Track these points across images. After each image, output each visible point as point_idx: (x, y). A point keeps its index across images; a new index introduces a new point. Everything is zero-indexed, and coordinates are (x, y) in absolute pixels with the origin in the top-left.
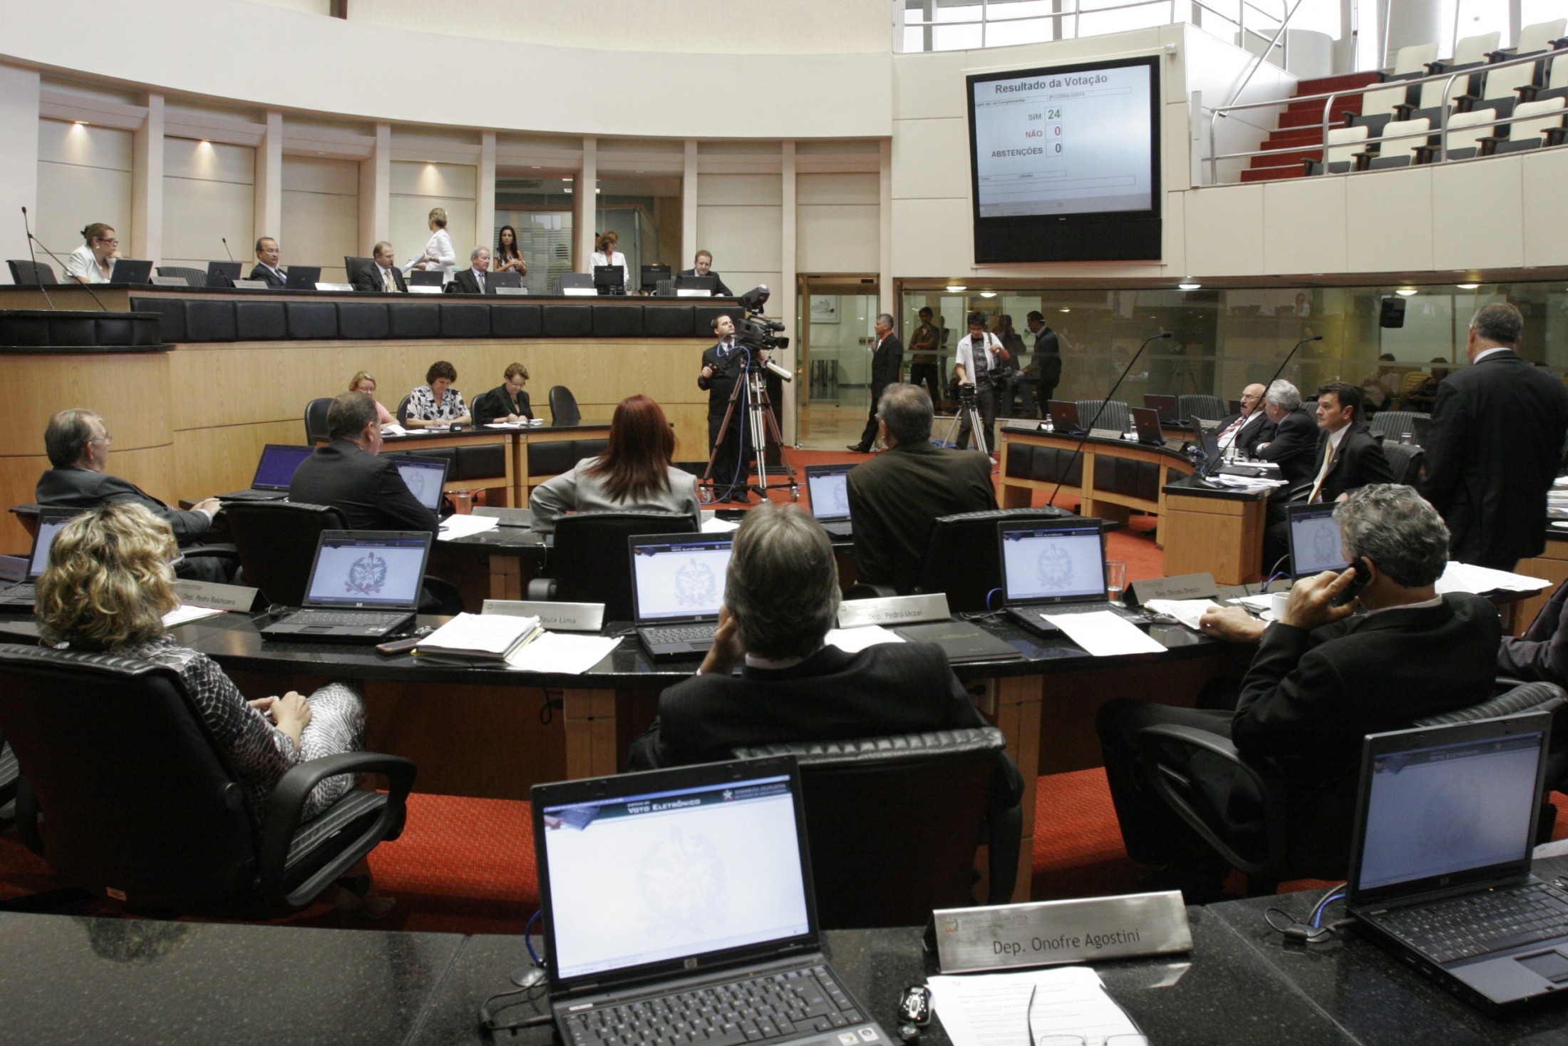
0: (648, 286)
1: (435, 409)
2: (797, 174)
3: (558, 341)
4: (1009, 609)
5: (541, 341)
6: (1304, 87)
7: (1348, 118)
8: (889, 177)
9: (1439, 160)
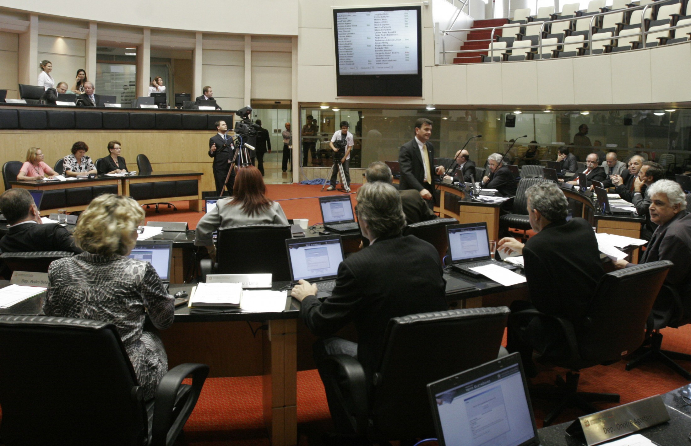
0: (179, 104)
1: (77, 167)
2: (252, 51)
3: (137, 131)
4: (453, 265)
5: (129, 131)
6: (477, 23)
7: (497, 37)
8: (297, 54)
9: (539, 59)
